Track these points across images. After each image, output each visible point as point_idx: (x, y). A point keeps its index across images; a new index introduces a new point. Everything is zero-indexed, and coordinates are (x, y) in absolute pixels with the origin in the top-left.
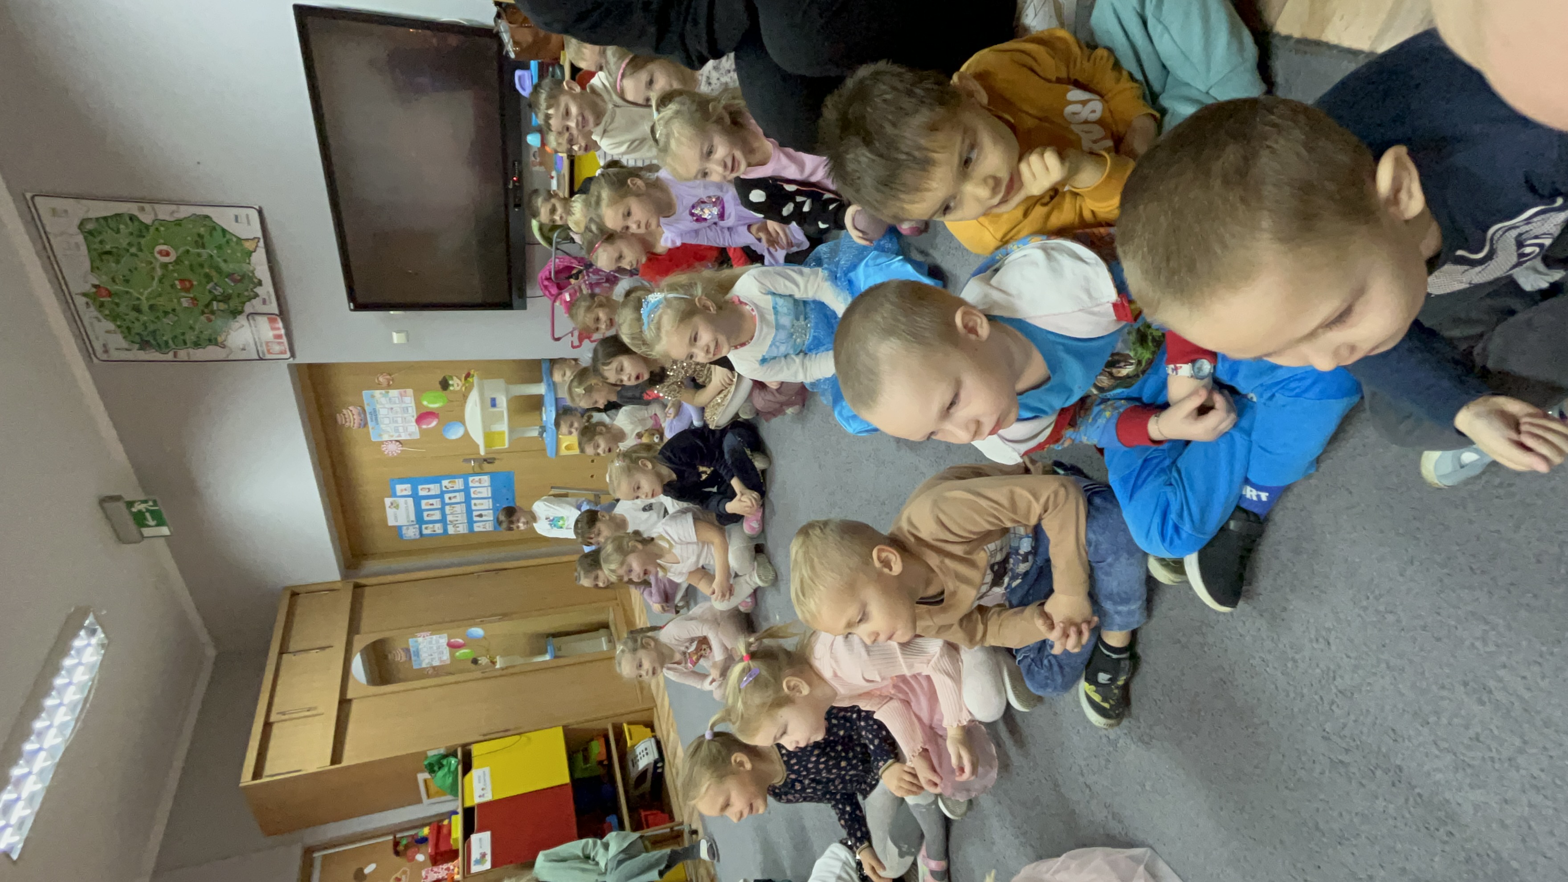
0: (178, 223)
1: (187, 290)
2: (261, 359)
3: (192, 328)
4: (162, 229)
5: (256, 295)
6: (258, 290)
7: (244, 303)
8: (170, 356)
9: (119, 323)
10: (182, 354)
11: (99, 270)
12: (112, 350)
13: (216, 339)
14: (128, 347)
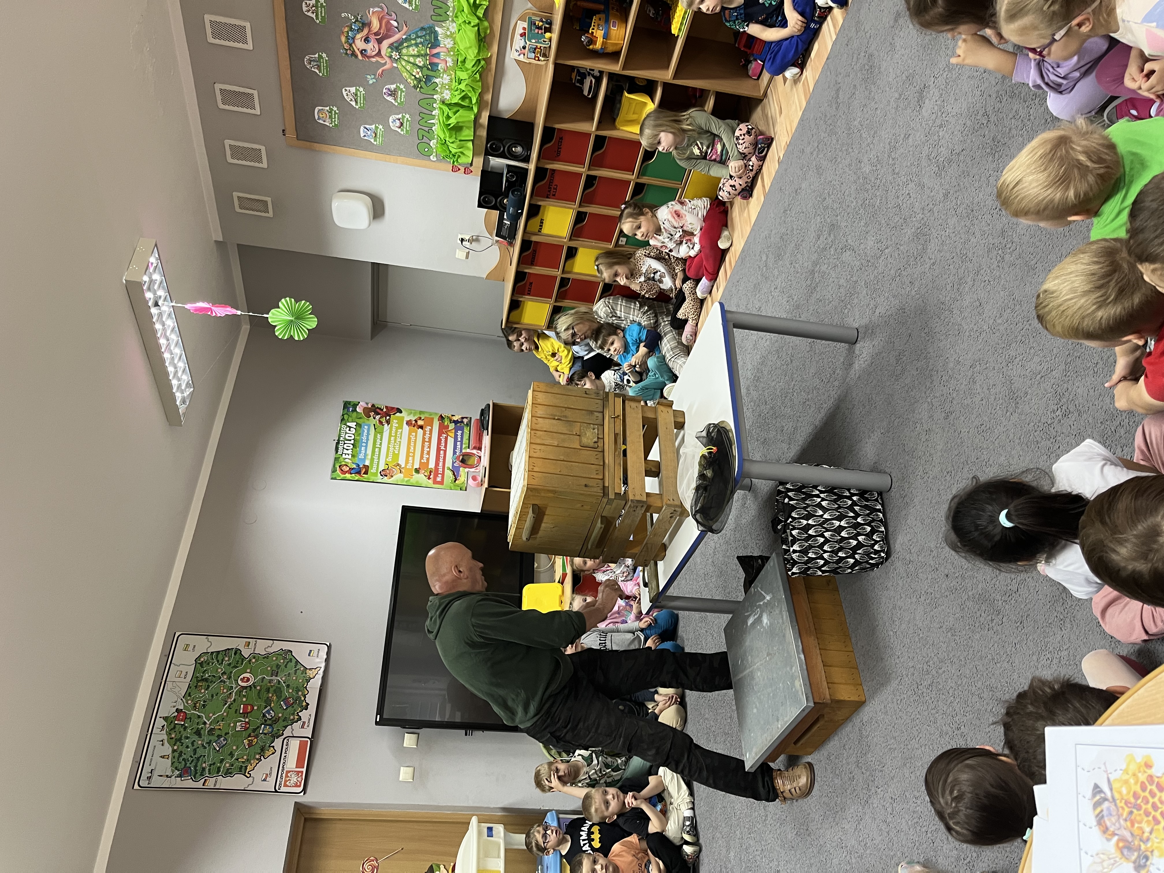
0: (266, 657)
1: (245, 714)
2: (276, 791)
3: (231, 754)
4: (254, 660)
5: (300, 719)
6: (304, 714)
7: (286, 727)
8: (199, 784)
9: (175, 748)
10: (211, 783)
11: (190, 695)
12: (155, 777)
13: (246, 767)
14: (169, 773)
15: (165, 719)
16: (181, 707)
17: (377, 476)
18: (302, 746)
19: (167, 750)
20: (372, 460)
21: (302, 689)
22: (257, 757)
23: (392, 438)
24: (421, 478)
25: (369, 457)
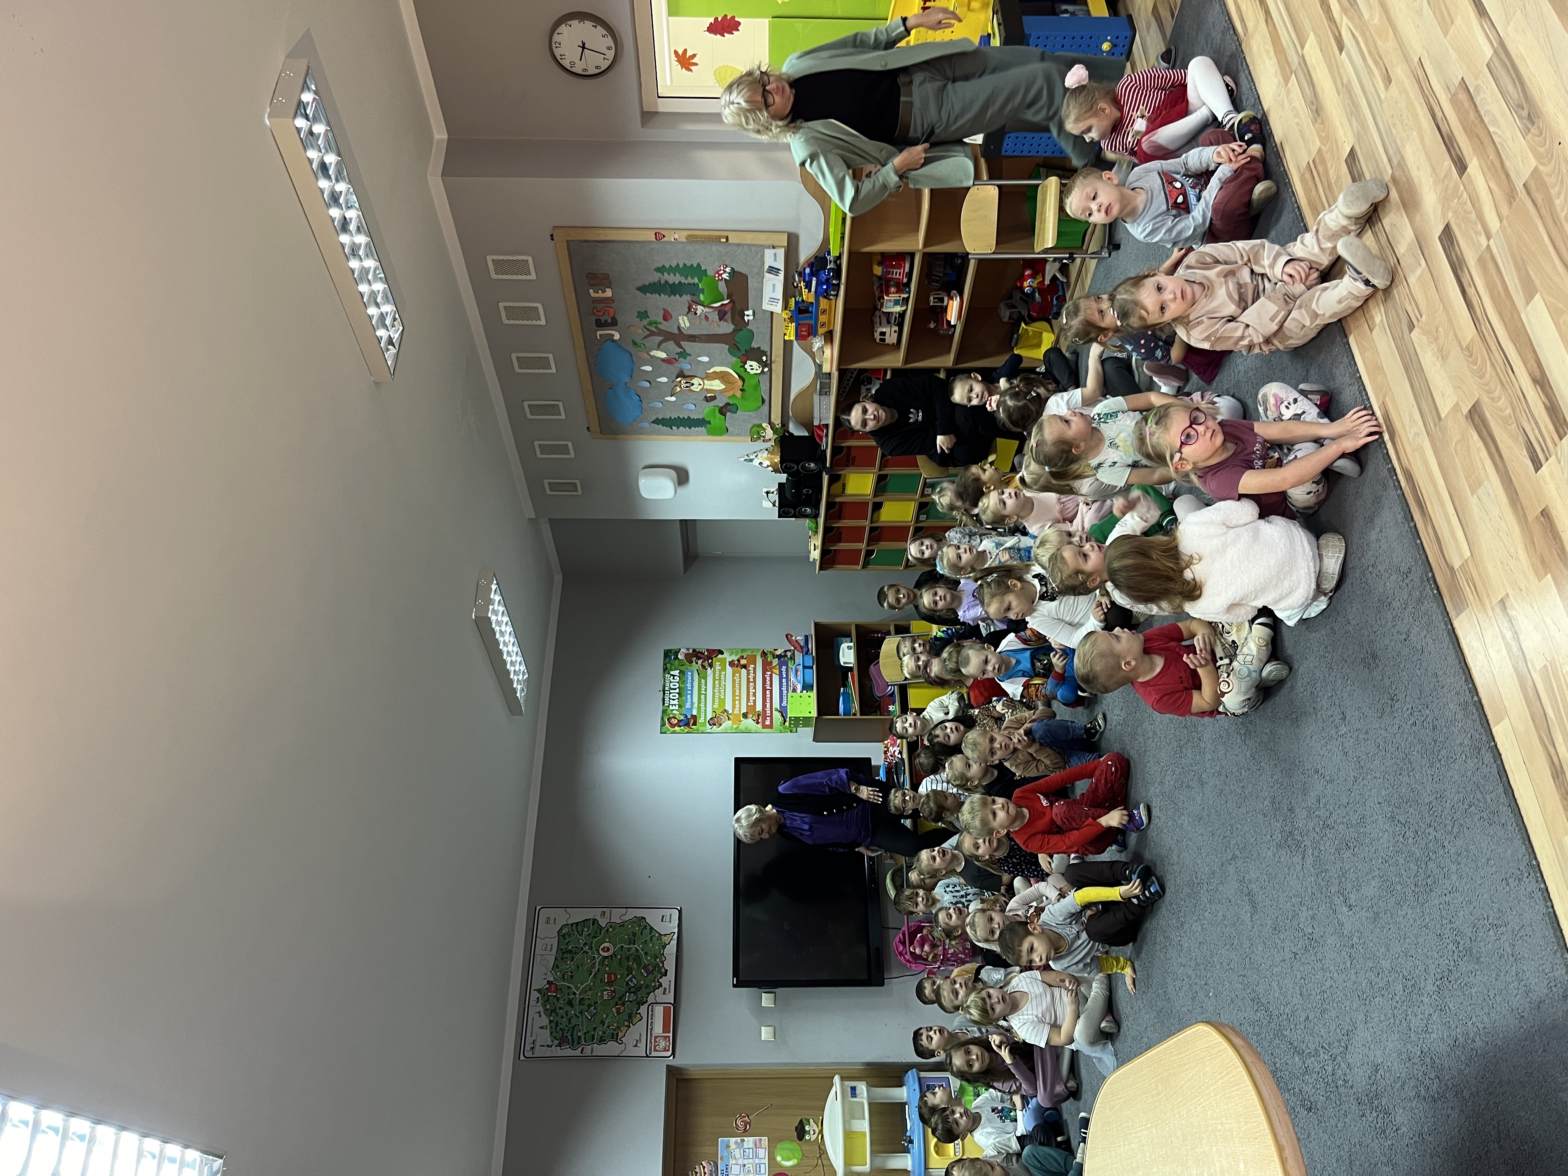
0: (622, 925)
1: (610, 983)
2: (647, 1056)
3: (603, 1023)
4: (611, 929)
5: (661, 985)
6: (663, 980)
8: (578, 1052)
9: (552, 1018)
10: (588, 1049)
11: (557, 967)
12: (537, 1047)
13: (617, 1034)
14: (550, 1044)
15: (539, 991)
16: (552, 979)
17: (705, 726)
18: (666, 1012)
19: (545, 1020)
20: (699, 708)
21: (660, 956)
22: (626, 1023)
23: (717, 682)
24: (750, 723)
25: (696, 705)
